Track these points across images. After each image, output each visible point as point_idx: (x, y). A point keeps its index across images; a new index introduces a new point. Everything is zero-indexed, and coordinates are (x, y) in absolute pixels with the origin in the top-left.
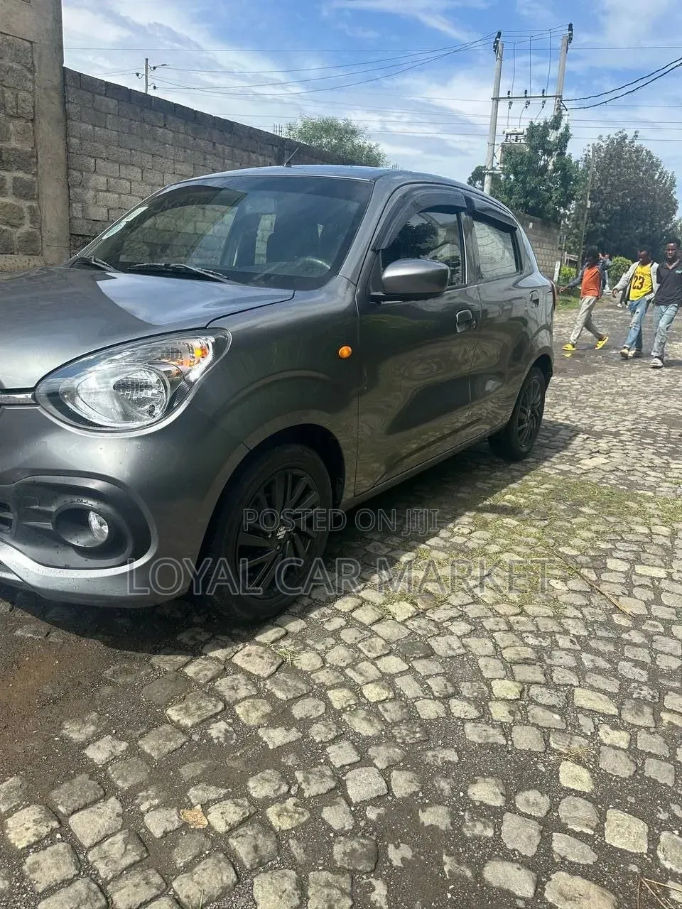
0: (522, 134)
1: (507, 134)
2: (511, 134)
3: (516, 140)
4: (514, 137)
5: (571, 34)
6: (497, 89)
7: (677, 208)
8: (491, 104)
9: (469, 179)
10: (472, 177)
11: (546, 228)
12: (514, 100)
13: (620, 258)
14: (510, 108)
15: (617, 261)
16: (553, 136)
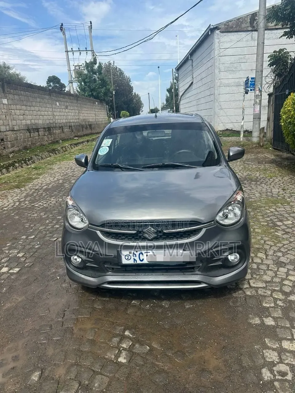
0: (81, 66)
1: (75, 66)
2: (77, 66)
3: (79, 68)
4: (78, 67)
5: (91, 26)
6: (66, 47)
7: (133, 89)
8: (65, 54)
9: (47, 82)
10: (48, 81)
11: (101, 104)
12: (74, 52)
13: (124, 111)
14: (73, 55)
15: (123, 113)
16: (96, 67)
